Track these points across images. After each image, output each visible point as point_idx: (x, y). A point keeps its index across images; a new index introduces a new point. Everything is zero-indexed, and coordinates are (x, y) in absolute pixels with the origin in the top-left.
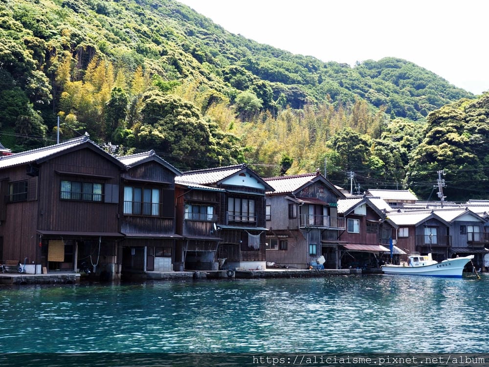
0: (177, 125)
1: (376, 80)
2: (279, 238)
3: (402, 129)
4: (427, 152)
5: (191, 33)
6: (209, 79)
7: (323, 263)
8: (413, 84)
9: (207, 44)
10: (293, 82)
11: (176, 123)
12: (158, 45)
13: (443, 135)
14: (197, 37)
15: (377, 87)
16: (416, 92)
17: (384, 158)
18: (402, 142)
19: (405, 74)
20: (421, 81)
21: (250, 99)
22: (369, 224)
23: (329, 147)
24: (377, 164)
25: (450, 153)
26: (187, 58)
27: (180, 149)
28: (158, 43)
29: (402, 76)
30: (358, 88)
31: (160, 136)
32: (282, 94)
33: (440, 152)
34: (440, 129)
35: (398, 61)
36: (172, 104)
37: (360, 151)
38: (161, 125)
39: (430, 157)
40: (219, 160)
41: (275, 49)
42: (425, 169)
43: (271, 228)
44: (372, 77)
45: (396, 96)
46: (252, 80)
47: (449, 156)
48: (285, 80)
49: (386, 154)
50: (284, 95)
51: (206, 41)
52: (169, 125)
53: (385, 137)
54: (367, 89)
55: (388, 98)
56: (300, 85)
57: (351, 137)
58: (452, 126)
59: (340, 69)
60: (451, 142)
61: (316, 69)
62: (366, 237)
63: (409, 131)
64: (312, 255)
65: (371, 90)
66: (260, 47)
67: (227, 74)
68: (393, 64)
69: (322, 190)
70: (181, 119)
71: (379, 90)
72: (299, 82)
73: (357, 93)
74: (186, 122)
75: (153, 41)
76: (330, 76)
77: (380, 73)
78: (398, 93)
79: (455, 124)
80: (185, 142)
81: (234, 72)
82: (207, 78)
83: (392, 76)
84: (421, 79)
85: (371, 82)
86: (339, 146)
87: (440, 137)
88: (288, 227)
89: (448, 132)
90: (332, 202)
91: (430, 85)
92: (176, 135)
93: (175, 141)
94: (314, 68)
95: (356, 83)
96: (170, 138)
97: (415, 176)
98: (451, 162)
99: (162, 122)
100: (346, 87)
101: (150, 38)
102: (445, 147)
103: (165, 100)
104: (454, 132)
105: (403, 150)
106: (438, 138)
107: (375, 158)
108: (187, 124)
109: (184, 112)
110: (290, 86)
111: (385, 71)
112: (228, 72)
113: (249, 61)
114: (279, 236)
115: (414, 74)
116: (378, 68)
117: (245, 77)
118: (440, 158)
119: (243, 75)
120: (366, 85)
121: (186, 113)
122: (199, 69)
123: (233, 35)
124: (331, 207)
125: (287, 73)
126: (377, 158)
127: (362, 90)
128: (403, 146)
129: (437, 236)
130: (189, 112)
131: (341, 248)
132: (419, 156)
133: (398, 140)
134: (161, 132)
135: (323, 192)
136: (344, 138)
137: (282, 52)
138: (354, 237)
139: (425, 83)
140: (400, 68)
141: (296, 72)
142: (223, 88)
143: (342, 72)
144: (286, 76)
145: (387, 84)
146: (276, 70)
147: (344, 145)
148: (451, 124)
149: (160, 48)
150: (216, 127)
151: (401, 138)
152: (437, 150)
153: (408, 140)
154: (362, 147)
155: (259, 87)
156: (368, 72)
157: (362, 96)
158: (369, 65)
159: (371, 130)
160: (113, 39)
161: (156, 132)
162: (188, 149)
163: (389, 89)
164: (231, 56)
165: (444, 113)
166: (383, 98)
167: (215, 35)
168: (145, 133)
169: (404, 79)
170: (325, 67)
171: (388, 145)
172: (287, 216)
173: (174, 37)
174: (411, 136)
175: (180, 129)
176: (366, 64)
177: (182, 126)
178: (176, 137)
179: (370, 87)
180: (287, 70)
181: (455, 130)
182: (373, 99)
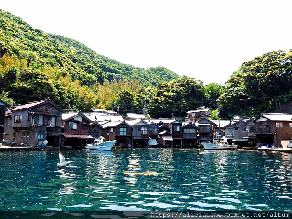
0: (36, 83)
1: (154, 75)
2: (27, 131)
3: (149, 91)
4: (155, 99)
5: (81, 53)
6: (76, 69)
7: (46, 143)
8: (167, 77)
9: (87, 57)
10: (119, 73)
11: (35, 82)
12: (54, 54)
13: (162, 93)
14: (83, 54)
15: (153, 77)
16: (168, 80)
17: (139, 102)
18: (148, 96)
19: (165, 73)
20: (170, 76)
21: (91, 77)
22: (83, 125)
23: (117, 96)
24: (135, 104)
25: (164, 100)
26: (67, 60)
27: (37, 93)
28: (54, 53)
29: (163, 74)
30: (146, 77)
31: (27, 87)
32: (114, 78)
33: (160, 99)
34: (161, 90)
35: (163, 68)
36: (35, 73)
37: (129, 98)
38: (29, 82)
39: (156, 101)
40: (58, 99)
41: (116, 61)
42: (154, 106)
43: (21, 126)
44: (152, 74)
45: (160, 81)
46: (96, 70)
47: (163, 101)
48: (116, 72)
49: (140, 100)
50: (115, 78)
51: (86, 56)
52: (32, 83)
53: (142, 93)
54: (149, 78)
55: (157, 82)
56: (122, 75)
57: (126, 93)
58: (165, 90)
59: (140, 70)
60: (164, 96)
61: (131, 70)
62: (81, 131)
63: (151, 91)
64: (40, 140)
65: (151, 78)
66: (110, 60)
67: (86, 67)
68: (161, 69)
69: (52, 108)
70: (38, 80)
71: (154, 78)
72: (122, 74)
73: (146, 79)
74: (40, 81)
75: (52, 52)
76: (136, 72)
77: (155, 72)
78: (161, 80)
79: (166, 89)
80: (39, 90)
81: (89, 67)
82: (75, 68)
83: (160, 74)
84: (170, 75)
85: (152, 75)
86: (121, 96)
87: (161, 94)
88: (27, 126)
89: (164, 92)
90: (58, 114)
91: (173, 77)
92: (35, 87)
93: (34, 89)
94: (130, 69)
95: (145, 75)
96: (32, 88)
97: (150, 109)
98: (164, 103)
99: (29, 81)
100: (142, 77)
101: (51, 51)
102: (162, 98)
103: (32, 72)
104: (166, 92)
105: (148, 99)
106: (160, 94)
107: (135, 102)
108: (40, 82)
109: (40, 77)
110: (117, 75)
111: (158, 71)
112: (87, 67)
113: (102, 64)
114: (26, 130)
115: (167, 73)
116: (155, 70)
117: (93, 69)
118: (159, 102)
119: (92, 68)
120: (149, 76)
121: (41, 78)
122: (71, 64)
123: (99, 55)
124: (58, 117)
125: (117, 70)
126: (136, 101)
127: (148, 78)
128: (149, 97)
129: (127, 132)
130: (43, 77)
131: (63, 136)
132: (152, 101)
133: (147, 95)
134: (28, 85)
135: (53, 109)
136: (123, 93)
137: (119, 63)
138: (73, 131)
139: (171, 76)
140: (163, 71)
141: (121, 70)
142: (81, 72)
143: (141, 71)
144: (116, 71)
145: (158, 76)
146: (113, 68)
147: (122, 96)
148: (165, 89)
149: (55, 55)
150: (61, 85)
151: (148, 94)
152: (159, 99)
153: (150, 95)
154: (130, 97)
155: (99, 73)
156: (151, 72)
157: (148, 80)
158: (152, 69)
159: (137, 91)
160: (25, 48)
161: (25, 85)
162: (40, 93)
163: (158, 78)
164: (95, 62)
165: (163, 84)
166: (155, 81)
167: (90, 54)
168: (20, 85)
169: (164, 75)
170: (135, 69)
171: (142, 97)
172: (27, 120)
173: (67, 52)
174: (152, 93)
175: (37, 84)
176: (151, 69)
177: (38, 83)
178: (35, 88)
179: (151, 77)
180: (117, 69)
181: (166, 91)
182: (152, 81)
